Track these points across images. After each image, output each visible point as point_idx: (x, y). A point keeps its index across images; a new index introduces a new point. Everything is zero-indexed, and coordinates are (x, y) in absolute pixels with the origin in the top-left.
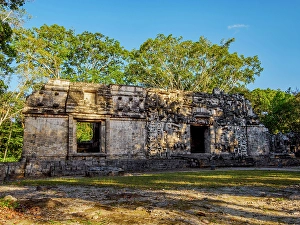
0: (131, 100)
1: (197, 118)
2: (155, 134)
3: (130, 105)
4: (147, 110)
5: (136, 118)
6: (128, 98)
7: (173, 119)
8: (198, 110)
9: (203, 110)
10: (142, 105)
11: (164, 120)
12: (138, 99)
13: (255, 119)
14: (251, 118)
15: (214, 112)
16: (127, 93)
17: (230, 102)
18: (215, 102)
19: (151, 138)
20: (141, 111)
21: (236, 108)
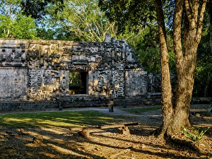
0: (14, 51)
1: (75, 65)
2: (36, 80)
3: (13, 56)
4: (28, 59)
5: (18, 67)
6: (11, 50)
7: (53, 66)
8: (77, 58)
9: (82, 57)
10: (24, 56)
11: (45, 67)
12: (20, 50)
13: (134, 63)
14: (130, 63)
15: (93, 59)
16: (10, 46)
17: (109, 50)
18: (95, 49)
19: (32, 83)
20: (23, 61)
21: (116, 54)
